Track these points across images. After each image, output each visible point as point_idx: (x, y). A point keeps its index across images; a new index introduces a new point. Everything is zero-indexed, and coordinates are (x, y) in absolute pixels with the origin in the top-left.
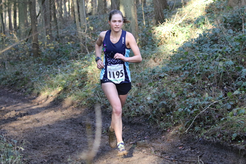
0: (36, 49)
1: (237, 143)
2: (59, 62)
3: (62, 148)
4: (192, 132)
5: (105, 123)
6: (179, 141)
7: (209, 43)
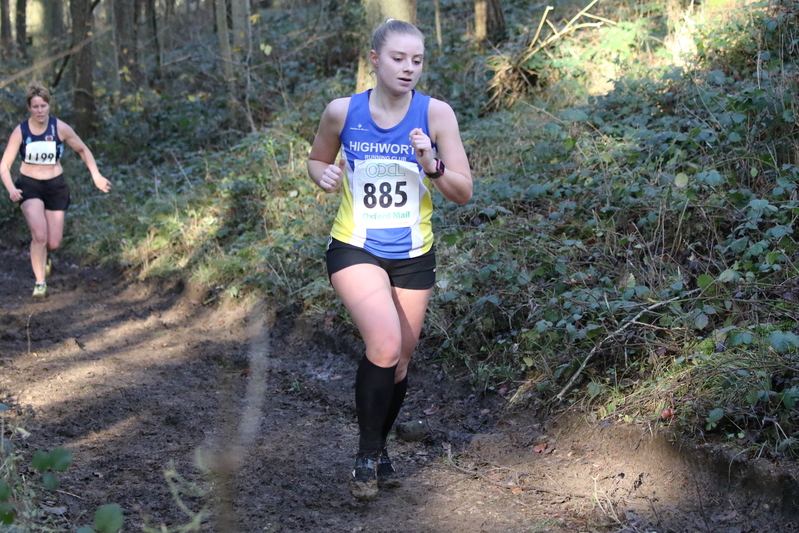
0: (84, 110)
1: (724, 442)
2: (158, 156)
3: (156, 434)
4: (578, 398)
5: (299, 359)
6: (536, 426)
7: (645, 111)
